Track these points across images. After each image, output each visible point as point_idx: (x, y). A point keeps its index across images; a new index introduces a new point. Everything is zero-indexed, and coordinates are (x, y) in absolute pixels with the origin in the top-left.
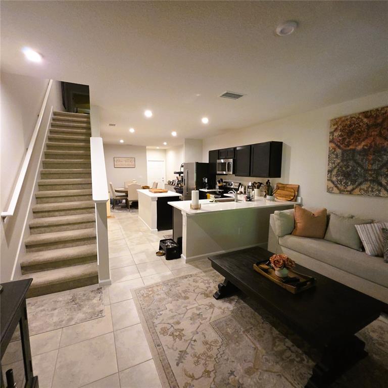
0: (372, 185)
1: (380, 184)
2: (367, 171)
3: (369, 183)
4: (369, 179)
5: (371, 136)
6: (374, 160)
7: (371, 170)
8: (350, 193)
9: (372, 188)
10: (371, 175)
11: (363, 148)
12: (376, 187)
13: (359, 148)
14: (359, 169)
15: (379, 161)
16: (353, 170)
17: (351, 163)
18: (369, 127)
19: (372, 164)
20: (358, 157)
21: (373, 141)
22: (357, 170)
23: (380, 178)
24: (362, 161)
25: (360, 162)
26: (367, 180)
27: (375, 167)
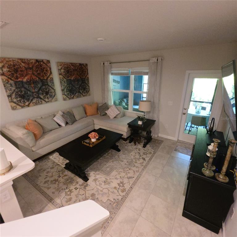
0: (37, 100)
1: (41, 98)
2: (33, 93)
3: (36, 99)
4: (35, 97)
5: (29, 74)
6: (35, 87)
7: (34, 92)
8: (28, 106)
9: (38, 101)
10: (36, 95)
11: (27, 80)
12: (39, 100)
13: (25, 80)
14: (29, 92)
15: (37, 87)
16: (25, 93)
17: (23, 89)
18: (26, 69)
19: (34, 89)
20: (26, 86)
21: (31, 77)
22: (27, 93)
23: (40, 95)
24: (29, 88)
25: (28, 88)
26: (35, 98)
27: (36, 90)
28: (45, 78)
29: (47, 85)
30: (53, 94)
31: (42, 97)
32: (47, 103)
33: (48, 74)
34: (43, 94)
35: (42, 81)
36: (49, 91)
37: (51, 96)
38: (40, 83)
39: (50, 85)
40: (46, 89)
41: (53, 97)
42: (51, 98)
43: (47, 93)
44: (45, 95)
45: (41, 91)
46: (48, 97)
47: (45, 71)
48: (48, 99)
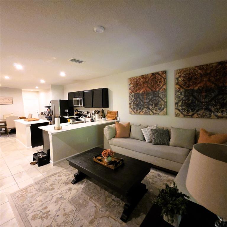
28: (157, 90)
29: (159, 96)
30: (163, 106)
31: (151, 108)
32: (154, 114)
33: (161, 86)
34: (152, 105)
35: (153, 92)
36: (158, 102)
37: (160, 108)
38: (151, 94)
39: (161, 96)
40: (156, 101)
41: (162, 110)
42: (159, 111)
43: (156, 105)
44: (154, 106)
45: (151, 102)
46: (156, 109)
47: (158, 83)
48: (156, 110)
